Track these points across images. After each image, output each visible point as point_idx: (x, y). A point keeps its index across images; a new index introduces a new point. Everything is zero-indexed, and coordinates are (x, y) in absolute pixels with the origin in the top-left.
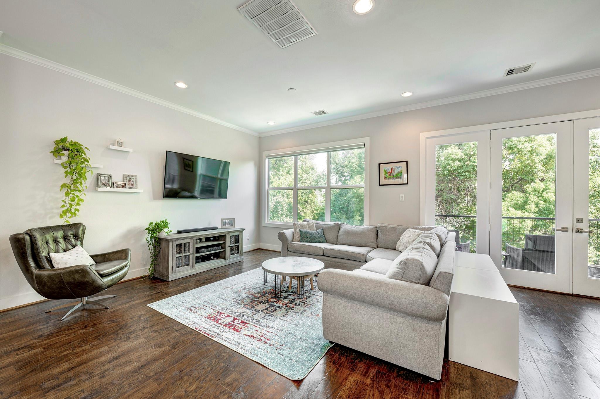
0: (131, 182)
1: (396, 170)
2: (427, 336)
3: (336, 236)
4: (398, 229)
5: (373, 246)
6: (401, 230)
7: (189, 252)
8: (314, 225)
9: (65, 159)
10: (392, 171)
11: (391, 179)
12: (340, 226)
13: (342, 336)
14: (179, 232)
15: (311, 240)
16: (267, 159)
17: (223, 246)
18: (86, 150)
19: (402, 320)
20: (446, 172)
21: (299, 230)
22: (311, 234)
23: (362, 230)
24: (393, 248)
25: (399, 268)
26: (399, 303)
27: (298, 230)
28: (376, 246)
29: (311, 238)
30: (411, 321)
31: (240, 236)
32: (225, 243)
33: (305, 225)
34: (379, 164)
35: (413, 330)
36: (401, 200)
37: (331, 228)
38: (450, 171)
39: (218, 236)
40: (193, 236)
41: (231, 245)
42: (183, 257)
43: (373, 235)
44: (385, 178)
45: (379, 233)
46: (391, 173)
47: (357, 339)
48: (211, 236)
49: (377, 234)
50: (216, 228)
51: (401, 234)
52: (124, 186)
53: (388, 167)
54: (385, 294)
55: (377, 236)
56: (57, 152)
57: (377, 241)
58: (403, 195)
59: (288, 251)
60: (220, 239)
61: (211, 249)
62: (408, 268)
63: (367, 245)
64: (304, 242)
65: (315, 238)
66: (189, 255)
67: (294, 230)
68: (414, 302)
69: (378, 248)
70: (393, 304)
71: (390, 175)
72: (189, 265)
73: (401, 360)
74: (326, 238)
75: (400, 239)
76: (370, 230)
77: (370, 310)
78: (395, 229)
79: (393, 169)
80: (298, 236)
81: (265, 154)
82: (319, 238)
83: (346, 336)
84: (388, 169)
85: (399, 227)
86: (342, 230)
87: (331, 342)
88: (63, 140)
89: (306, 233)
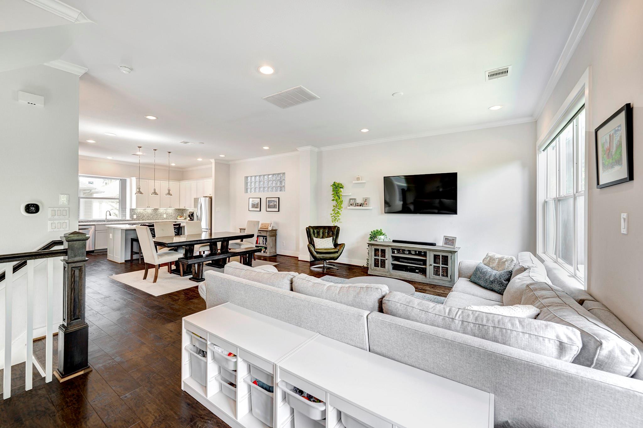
0: (366, 203)
1: (614, 140)
7: (385, 257)
10: (610, 143)
11: (609, 167)
14: (394, 241)
16: (541, 152)
31: (450, 257)
34: (597, 133)
36: (623, 231)
41: (434, 265)
42: (380, 260)
46: (609, 150)
50: (433, 245)
52: (361, 205)
53: (606, 135)
66: (384, 260)
71: (608, 156)
72: (384, 268)
79: (611, 139)
84: (606, 141)
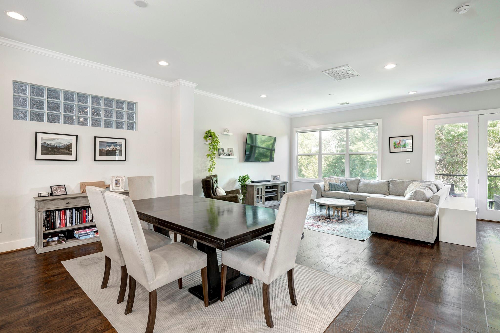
0: (231, 152)
1: (403, 142)
2: (427, 223)
3: (356, 188)
4: (405, 183)
5: (386, 194)
6: (408, 183)
7: (262, 194)
8: (339, 180)
9: (209, 141)
10: (400, 142)
11: (399, 148)
12: (359, 181)
13: (380, 228)
14: (253, 182)
15: (339, 189)
16: (297, 133)
17: (277, 192)
18: (218, 136)
19: (414, 217)
20: (450, 138)
21: (329, 183)
22: (338, 185)
23: (377, 183)
24: (402, 195)
25: (412, 196)
26: (412, 209)
27: (327, 183)
28: (388, 194)
29: (338, 188)
30: (418, 217)
31: (285, 186)
32: (278, 190)
33: (332, 180)
34: (390, 138)
35: (420, 221)
36: (407, 163)
37: (352, 182)
38: (454, 136)
39: (273, 186)
40: (263, 185)
41: (281, 192)
42: (259, 197)
43: (386, 187)
44: (395, 147)
45: (391, 185)
46: (400, 144)
47: (389, 229)
48: (268, 186)
49: (389, 186)
50: (269, 181)
51: (408, 185)
52: (229, 155)
53: (397, 140)
54: (405, 205)
55: (389, 187)
56: (206, 137)
57: (389, 191)
58: (409, 160)
59: (322, 196)
60: (274, 188)
61: (270, 193)
62: (416, 195)
63: (382, 193)
64: (333, 191)
65: (341, 188)
66: (262, 196)
67: (325, 183)
68: (420, 207)
69: (389, 195)
70: (409, 209)
71: (398, 145)
72: (262, 202)
73: (413, 236)
74: (349, 189)
75: (407, 189)
76: (384, 183)
77: (396, 214)
78: (403, 183)
79: (401, 141)
80: (328, 187)
81: (295, 130)
82: (344, 188)
83: (383, 228)
84: (397, 141)
85: (406, 181)
86: (361, 183)
87: (372, 232)
88: (209, 132)
89: (334, 185)
